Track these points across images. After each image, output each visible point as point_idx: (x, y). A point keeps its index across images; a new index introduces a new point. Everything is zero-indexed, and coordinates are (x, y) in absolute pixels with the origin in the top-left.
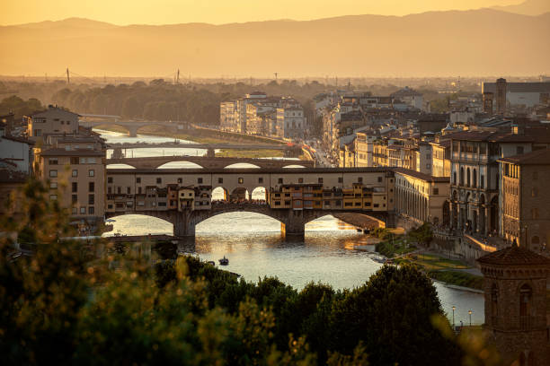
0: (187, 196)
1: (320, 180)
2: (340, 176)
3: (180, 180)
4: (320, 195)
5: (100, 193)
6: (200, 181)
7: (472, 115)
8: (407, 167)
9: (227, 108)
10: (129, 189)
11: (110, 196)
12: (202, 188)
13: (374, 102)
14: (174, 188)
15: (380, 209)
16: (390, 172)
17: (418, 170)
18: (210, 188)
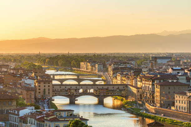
0: (73, 91)
1: (108, 87)
2: (113, 86)
3: (71, 87)
4: (108, 91)
5: (51, 91)
6: (76, 87)
7: (148, 69)
8: (131, 84)
9: (82, 63)
10: (58, 90)
11: (53, 91)
12: (77, 89)
13: (122, 64)
14: (69, 89)
15: (124, 95)
16: (126, 86)
17: (134, 85)
18: (79, 89)
